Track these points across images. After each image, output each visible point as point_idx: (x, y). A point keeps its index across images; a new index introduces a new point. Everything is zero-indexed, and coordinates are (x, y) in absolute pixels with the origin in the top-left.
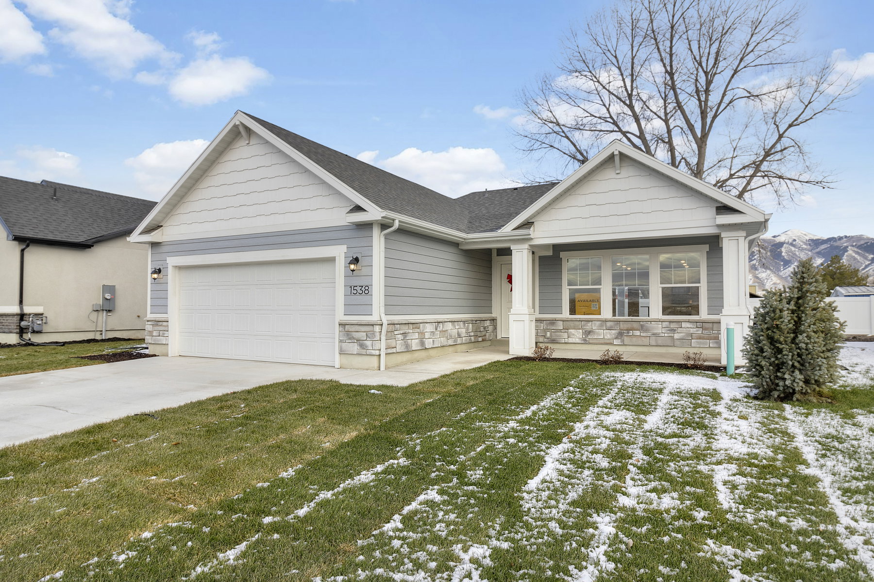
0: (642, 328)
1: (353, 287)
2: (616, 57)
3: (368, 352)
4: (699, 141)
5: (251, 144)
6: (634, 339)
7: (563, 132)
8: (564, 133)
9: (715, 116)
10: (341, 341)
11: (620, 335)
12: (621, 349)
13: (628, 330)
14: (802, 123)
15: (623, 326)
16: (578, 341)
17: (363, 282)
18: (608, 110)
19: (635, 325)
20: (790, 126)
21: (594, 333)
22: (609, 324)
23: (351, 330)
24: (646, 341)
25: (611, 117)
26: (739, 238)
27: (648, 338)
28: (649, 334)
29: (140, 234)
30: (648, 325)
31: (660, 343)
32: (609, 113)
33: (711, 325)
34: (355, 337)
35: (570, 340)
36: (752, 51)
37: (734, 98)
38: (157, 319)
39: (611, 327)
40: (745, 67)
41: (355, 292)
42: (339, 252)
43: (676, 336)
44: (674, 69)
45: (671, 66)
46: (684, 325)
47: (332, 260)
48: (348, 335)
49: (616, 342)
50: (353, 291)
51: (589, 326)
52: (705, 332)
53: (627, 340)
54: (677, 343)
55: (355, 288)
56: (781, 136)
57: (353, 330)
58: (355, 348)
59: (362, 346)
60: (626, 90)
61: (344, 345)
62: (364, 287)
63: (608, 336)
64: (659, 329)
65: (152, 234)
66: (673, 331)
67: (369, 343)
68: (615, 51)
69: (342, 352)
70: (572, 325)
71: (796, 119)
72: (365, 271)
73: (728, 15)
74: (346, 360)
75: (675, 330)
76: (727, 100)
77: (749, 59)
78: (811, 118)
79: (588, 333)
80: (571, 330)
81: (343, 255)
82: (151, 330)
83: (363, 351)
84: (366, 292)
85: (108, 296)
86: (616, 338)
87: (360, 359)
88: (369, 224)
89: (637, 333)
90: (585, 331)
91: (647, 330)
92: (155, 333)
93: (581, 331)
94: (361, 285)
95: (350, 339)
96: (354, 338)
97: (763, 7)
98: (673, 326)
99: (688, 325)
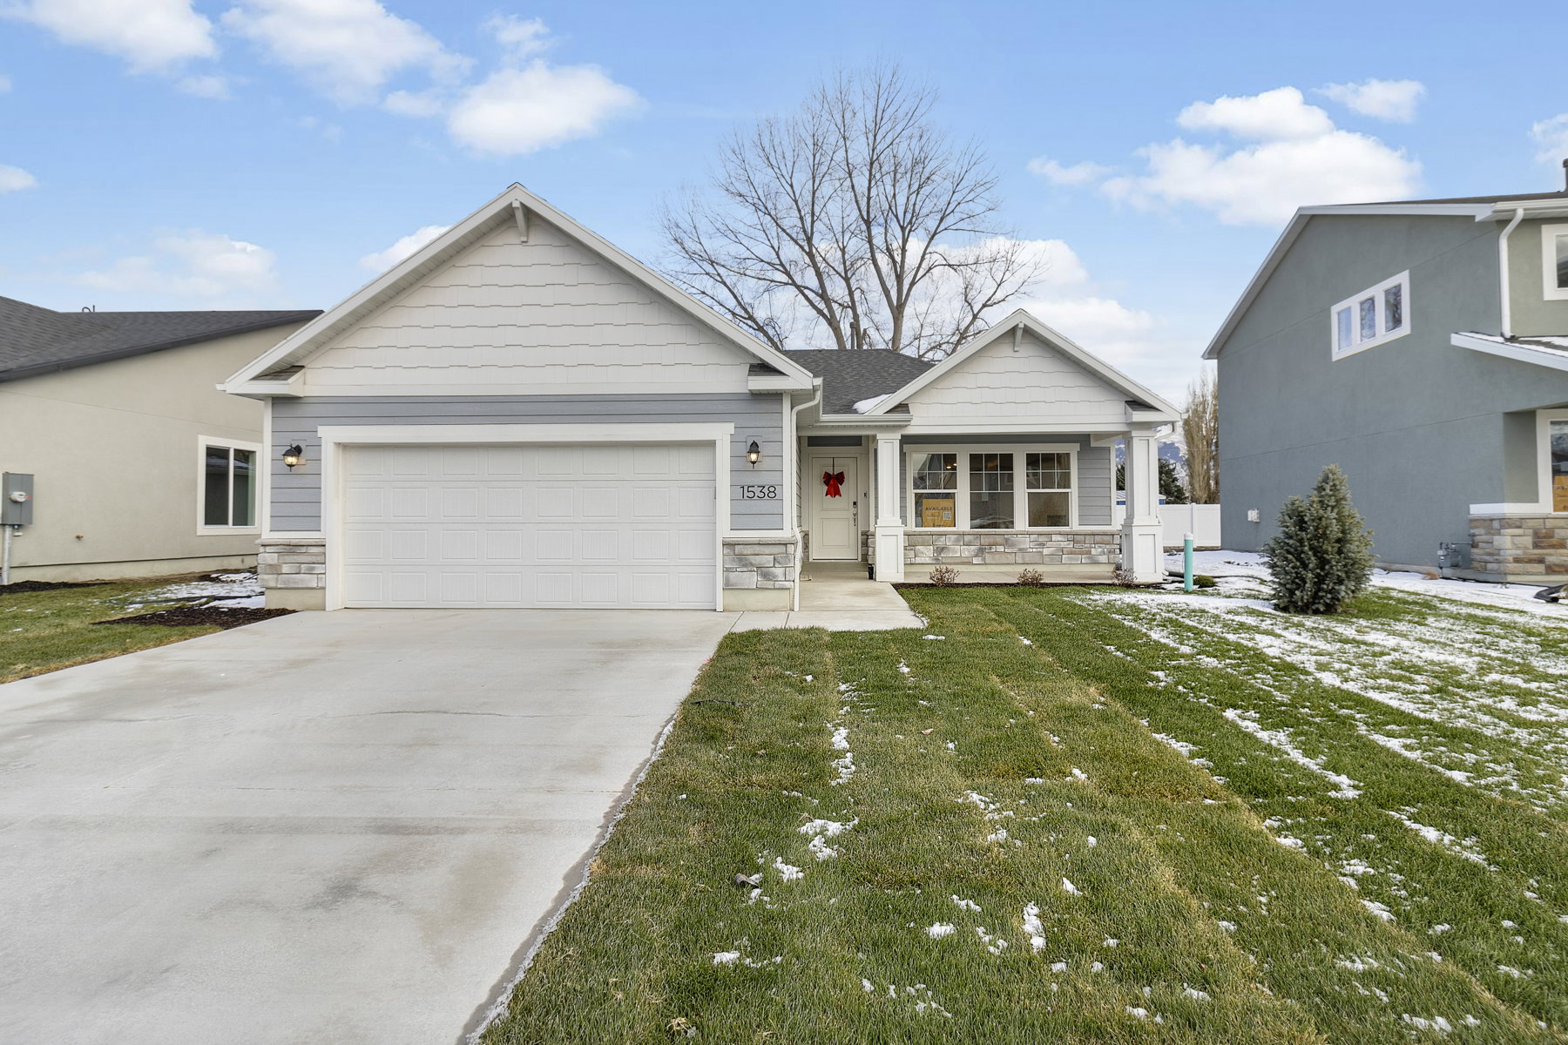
0: (1007, 543)
1: (746, 488)
2: (792, 186)
3: (778, 585)
4: (896, 311)
5: (531, 242)
6: (997, 556)
7: (719, 275)
8: (721, 277)
9: (913, 284)
10: (726, 570)
11: (981, 552)
12: (1040, 569)
13: (990, 545)
14: (995, 303)
15: (984, 540)
16: (928, 560)
17: (766, 479)
18: (777, 254)
19: (999, 539)
20: (984, 306)
21: (949, 550)
22: (967, 538)
23: (745, 552)
24: (1011, 558)
25: (782, 264)
26: (1150, 439)
27: (1014, 555)
28: (1015, 550)
29: (255, 378)
30: (1014, 538)
31: (1027, 560)
32: (778, 257)
33: (1082, 537)
34: (754, 562)
35: (918, 560)
36: (953, 211)
37: (935, 264)
38: (293, 542)
39: (970, 542)
40: (946, 229)
41: (751, 495)
42: (722, 433)
43: (1046, 551)
44: (872, 216)
45: (868, 212)
46: (1054, 538)
47: (711, 445)
48: (740, 560)
49: (975, 561)
50: (746, 494)
51: (941, 542)
52: (1077, 546)
53: (988, 558)
54: (1046, 559)
55: (750, 489)
56: (975, 317)
57: (749, 553)
58: (753, 579)
59: (766, 576)
60: (805, 231)
61: (732, 575)
62: (767, 487)
63: (967, 554)
64: (1026, 543)
65: (291, 380)
66: (1042, 545)
67: (779, 571)
68: (791, 178)
69: (728, 586)
70: (920, 540)
71: (989, 299)
72: (766, 463)
73: (926, 162)
74: (735, 599)
75: (1044, 545)
76: (925, 265)
77: (949, 221)
78: (1004, 300)
79: (941, 550)
80: (919, 547)
81: (728, 439)
82: (275, 562)
83: (770, 584)
84: (772, 495)
85: (18, 495)
86: (976, 556)
87: (760, 595)
88: (777, 394)
89: (1001, 549)
90: (937, 548)
91: (1012, 545)
92: (285, 569)
93: (932, 547)
94: (763, 484)
95: (744, 566)
96: (752, 565)
97: (966, 162)
98: (1042, 539)
99: (1059, 538)
